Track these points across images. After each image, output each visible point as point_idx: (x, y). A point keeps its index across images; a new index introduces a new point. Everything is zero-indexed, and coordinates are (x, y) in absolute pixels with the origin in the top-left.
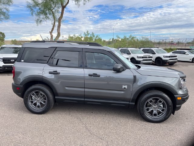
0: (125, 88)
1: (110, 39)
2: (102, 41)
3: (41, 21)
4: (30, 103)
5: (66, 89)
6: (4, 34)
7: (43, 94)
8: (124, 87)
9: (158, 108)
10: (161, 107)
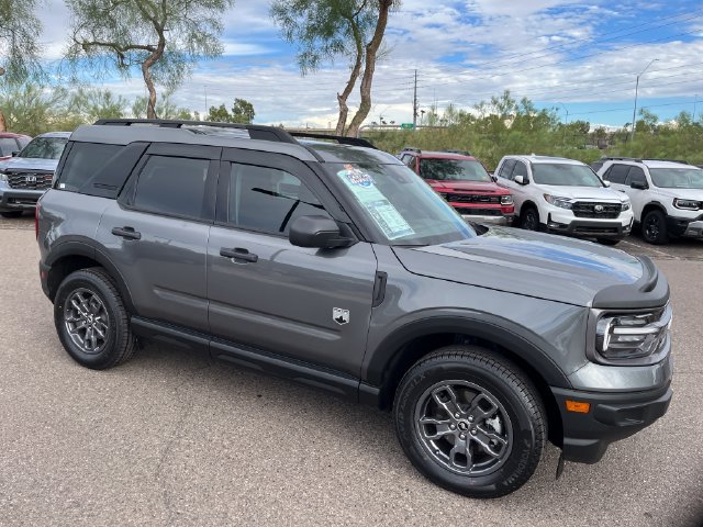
0: (340, 320)
1: (627, 125)
2: (591, 131)
3: (315, 58)
4: (69, 328)
5: (154, 293)
6: (251, 106)
7: (100, 302)
8: (337, 314)
9: (478, 431)
10: (491, 429)
